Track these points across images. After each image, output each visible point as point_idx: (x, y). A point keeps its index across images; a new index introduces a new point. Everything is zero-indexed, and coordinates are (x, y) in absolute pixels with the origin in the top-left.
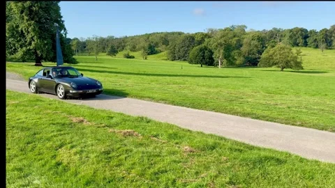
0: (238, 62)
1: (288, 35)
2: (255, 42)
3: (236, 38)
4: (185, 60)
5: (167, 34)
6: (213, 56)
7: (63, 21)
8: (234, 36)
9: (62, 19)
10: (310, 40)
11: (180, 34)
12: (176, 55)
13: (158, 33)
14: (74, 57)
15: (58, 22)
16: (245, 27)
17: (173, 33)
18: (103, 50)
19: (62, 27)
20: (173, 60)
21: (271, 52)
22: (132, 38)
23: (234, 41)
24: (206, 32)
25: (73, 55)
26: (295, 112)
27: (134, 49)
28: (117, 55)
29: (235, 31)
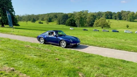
0: (85, 25)
1: (105, 14)
2: (92, 17)
3: (85, 16)
4: (64, 24)
5: (57, 14)
6: (76, 23)
7: (13, 8)
8: (84, 15)
9: (13, 7)
10: (113, 17)
11: (62, 13)
12: (60, 22)
13: (53, 13)
14: (18, 23)
15: (11, 8)
16: (88, 11)
17: (59, 13)
18: (29, 20)
19: (13, 11)
20: (59, 24)
21: (98, 21)
22: (42, 15)
23: (83, 17)
24: (73, 13)
25: (17, 22)
26: (103, 43)
27: (43, 20)
28: (36, 22)
29: (84, 12)
